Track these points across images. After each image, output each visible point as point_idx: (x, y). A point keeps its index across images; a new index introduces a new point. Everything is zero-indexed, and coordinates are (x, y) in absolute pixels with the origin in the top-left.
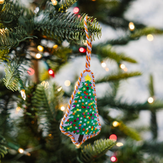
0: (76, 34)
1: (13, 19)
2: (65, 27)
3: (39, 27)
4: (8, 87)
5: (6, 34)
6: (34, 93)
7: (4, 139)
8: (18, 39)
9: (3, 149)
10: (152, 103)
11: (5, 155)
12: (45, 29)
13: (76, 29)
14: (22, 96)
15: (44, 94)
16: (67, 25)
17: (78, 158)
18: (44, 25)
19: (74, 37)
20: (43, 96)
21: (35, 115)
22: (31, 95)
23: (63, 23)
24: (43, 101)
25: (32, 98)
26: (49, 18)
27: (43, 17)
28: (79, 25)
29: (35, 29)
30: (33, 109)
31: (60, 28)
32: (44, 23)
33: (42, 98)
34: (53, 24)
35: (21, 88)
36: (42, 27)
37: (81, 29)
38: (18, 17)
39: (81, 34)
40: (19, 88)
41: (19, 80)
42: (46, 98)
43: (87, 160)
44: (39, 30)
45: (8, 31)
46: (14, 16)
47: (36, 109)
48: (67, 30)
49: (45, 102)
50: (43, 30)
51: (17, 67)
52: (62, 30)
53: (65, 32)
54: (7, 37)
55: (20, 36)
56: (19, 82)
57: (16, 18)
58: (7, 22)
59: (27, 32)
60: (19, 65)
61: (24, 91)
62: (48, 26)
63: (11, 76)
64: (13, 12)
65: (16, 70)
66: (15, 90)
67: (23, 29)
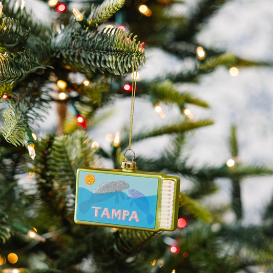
0: (110, 59)
1: (19, 40)
2: (95, 48)
3: (59, 52)
4: (8, 140)
5: (5, 62)
6: (50, 149)
7: (7, 216)
8: (24, 69)
9: (5, 231)
11: (6, 239)
12: (66, 55)
14: (30, 154)
15: (65, 152)
16: (98, 46)
17: (115, 247)
18: (66, 49)
19: (109, 64)
20: (64, 155)
22: (46, 152)
23: (91, 44)
24: (64, 162)
25: (48, 157)
27: (63, 37)
28: (114, 46)
29: (52, 56)
30: (48, 174)
31: (88, 51)
32: (65, 44)
33: (63, 158)
35: (28, 142)
36: (63, 52)
37: (117, 52)
38: (26, 38)
39: (118, 60)
40: (26, 142)
41: (26, 130)
42: (68, 157)
43: (128, 249)
44: (58, 56)
45: (8, 58)
46: (20, 36)
47: (53, 173)
48: (97, 54)
49: (67, 164)
51: (24, 112)
52: (91, 54)
53: (96, 56)
54: (6, 66)
55: (27, 65)
56: (26, 133)
57: (24, 40)
58: (10, 45)
59: (38, 59)
60: (27, 108)
61: (34, 146)
62: (71, 50)
63: (14, 124)
64: (18, 30)
65: (23, 116)
66: (19, 144)
67: (32, 56)
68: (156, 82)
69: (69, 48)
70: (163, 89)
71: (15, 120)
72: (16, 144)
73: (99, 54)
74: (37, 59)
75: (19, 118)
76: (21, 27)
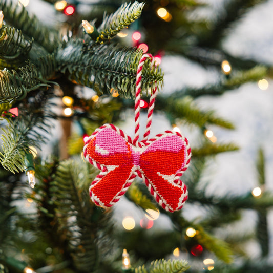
0: (123, 81)
1: (20, 52)
2: (106, 68)
3: (65, 66)
4: (5, 167)
5: (4, 79)
6: (54, 176)
8: (25, 86)
10: (258, 197)
12: (73, 71)
13: (125, 72)
14: (29, 182)
15: (71, 178)
16: (110, 66)
18: (73, 64)
19: (121, 86)
20: (70, 182)
21: (54, 213)
22: (49, 178)
23: (103, 62)
25: (51, 183)
26: (82, 53)
27: (72, 50)
28: (129, 66)
29: (57, 70)
30: (51, 202)
31: (98, 70)
32: (73, 59)
33: (68, 185)
34: (87, 63)
35: (28, 168)
36: (69, 67)
37: (132, 74)
38: (28, 49)
39: (132, 82)
40: (25, 168)
41: (26, 154)
42: (73, 185)
44: (63, 71)
45: (8, 74)
46: (22, 47)
47: (56, 202)
48: (109, 74)
50: (71, 71)
51: (24, 132)
52: (102, 74)
53: (106, 77)
54: (5, 83)
55: (29, 82)
56: (25, 157)
57: (26, 51)
58: (10, 58)
59: (42, 74)
60: (28, 128)
61: (34, 172)
62: (80, 66)
63: (13, 148)
64: (19, 40)
65: (22, 137)
66: (18, 171)
67: (35, 70)
68: (174, 99)
69: (77, 64)
70: (182, 106)
71: (14, 144)
72: (14, 170)
73: (111, 74)
74: (40, 73)
75: (18, 140)
76: (23, 36)
